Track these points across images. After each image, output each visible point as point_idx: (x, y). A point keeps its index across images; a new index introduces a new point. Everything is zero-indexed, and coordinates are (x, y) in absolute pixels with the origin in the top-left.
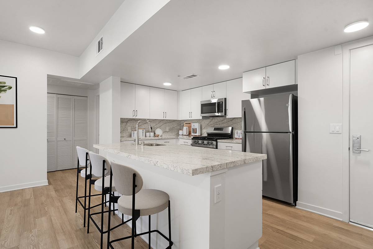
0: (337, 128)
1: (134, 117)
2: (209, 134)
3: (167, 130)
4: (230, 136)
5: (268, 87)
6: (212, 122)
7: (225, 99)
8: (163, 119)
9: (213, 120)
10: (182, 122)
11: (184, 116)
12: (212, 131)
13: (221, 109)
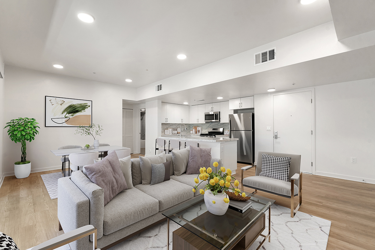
0: (270, 128)
1: (166, 123)
2: (209, 132)
3: (182, 130)
4: (222, 133)
5: (242, 108)
6: (211, 125)
7: (220, 112)
8: (181, 123)
9: (212, 124)
10: (191, 125)
11: (193, 121)
12: (211, 130)
13: (217, 118)
